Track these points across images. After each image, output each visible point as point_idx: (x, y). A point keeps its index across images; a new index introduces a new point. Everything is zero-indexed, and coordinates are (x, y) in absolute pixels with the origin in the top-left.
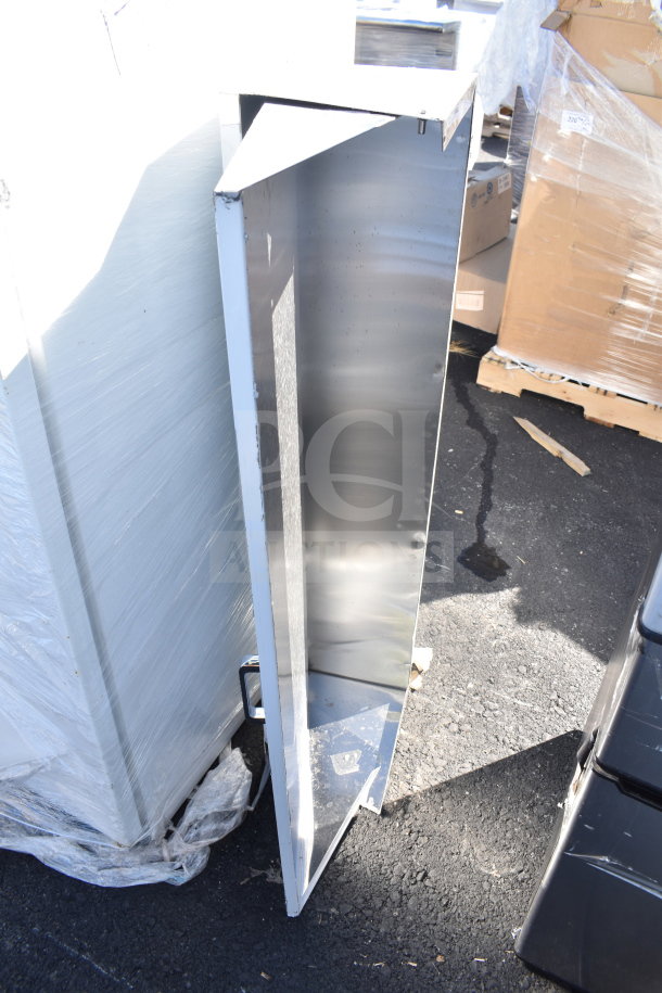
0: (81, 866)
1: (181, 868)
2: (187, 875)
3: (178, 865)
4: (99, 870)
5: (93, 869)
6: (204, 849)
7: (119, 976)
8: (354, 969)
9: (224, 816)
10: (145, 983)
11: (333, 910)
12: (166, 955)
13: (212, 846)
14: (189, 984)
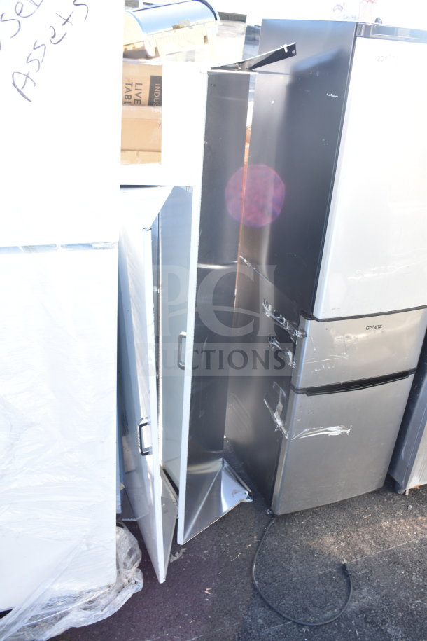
0: (94, 616)
1: (136, 582)
2: (141, 583)
3: (133, 582)
4: (102, 610)
5: (99, 613)
6: (137, 571)
7: (158, 636)
8: (234, 562)
9: (131, 553)
10: (171, 629)
11: (205, 552)
12: (166, 615)
13: (140, 567)
14: (187, 615)
